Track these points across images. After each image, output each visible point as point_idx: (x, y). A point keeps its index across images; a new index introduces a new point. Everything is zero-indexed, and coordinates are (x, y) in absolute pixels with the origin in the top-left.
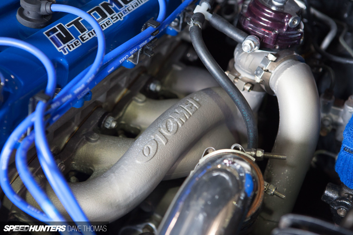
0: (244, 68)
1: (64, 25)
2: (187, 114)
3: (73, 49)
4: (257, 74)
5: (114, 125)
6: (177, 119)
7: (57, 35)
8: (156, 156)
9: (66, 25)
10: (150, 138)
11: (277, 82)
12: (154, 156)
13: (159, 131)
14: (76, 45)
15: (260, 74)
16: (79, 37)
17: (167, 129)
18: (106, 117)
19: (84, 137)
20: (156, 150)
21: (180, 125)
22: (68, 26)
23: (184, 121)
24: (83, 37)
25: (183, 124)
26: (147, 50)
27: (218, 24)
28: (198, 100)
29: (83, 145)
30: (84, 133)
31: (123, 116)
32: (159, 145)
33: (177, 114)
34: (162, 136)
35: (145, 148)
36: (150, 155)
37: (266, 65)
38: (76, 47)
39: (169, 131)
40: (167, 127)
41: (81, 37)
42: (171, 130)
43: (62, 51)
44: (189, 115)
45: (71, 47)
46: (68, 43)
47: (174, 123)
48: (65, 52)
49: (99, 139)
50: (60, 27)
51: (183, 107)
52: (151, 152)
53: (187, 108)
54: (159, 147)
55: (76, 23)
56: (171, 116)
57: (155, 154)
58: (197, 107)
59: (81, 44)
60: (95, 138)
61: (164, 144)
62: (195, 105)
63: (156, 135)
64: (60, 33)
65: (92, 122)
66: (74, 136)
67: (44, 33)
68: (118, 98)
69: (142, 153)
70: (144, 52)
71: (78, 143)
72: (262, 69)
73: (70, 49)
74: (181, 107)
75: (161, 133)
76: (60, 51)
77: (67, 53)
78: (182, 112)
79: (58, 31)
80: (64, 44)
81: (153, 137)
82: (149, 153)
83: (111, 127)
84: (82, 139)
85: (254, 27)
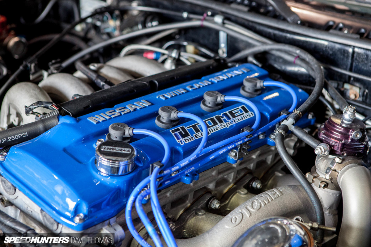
0: (321, 171)
1: (185, 127)
2: (270, 198)
3: (188, 142)
4: (327, 173)
5: (217, 206)
6: (261, 200)
7: (179, 133)
8: (241, 224)
9: (186, 127)
10: (238, 211)
11: (341, 179)
12: (239, 224)
13: (246, 207)
14: (191, 140)
15: (328, 173)
16: (194, 135)
17: (252, 207)
18: (212, 199)
19: (194, 212)
20: (241, 219)
21: (263, 205)
22: (188, 128)
23: (267, 203)
24: (197, 135)
25: (265, 204)
26: (244, 149)
27: (298, 134)
28: (281, 190)
29: (192, 218)
30: (194, 209)
31: (228, 203)
32: (244, 217)
33: (262, 198)
34: (247, 210)
35: (233, 217)
36: (236, 223)
37: (333, 165)
38: (190, 141)
39: (253, 208)
40: (252, 205)
41: (195, 135)
42: (255, 208)
43: (180, 142)
44: (271, 199)
45: (187, 140)
46: (185, 138)
47: (258, 203)
48: (182, 143)
49: (205, 214)
50: (183, 128)
51: (268, 193)
52: (237, 221)
53: (271, 195)
54: (243, 218)
55: (194, 127)
56: (257, 198)
57: (240, 223)
58: (279, 195)
59: (194, 140)
60: (201, 213)
61: (248, 216)
62: (278, 193)
63: (243, 210)
64: (181, 132)
65: (201, 202)
66: (187, 210)
67: (170, 131)
68: (226, 190)
69: (230, 221)
70: (242, 151)
71: (189, 215)
72: (331, 169)
73: (186, 142)
74: (267, 193)
75: (247, 209)
76: (179, 142)
77: (183, 144)
78: (266, 197)
79: (180, 130)
80: (182, 138)
81: (240, 211)
82: (236, 221)
83: (215, 207)
84: (192, 213)
85: (327, 137)
